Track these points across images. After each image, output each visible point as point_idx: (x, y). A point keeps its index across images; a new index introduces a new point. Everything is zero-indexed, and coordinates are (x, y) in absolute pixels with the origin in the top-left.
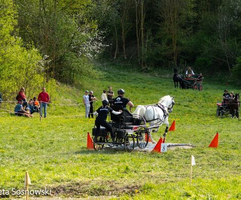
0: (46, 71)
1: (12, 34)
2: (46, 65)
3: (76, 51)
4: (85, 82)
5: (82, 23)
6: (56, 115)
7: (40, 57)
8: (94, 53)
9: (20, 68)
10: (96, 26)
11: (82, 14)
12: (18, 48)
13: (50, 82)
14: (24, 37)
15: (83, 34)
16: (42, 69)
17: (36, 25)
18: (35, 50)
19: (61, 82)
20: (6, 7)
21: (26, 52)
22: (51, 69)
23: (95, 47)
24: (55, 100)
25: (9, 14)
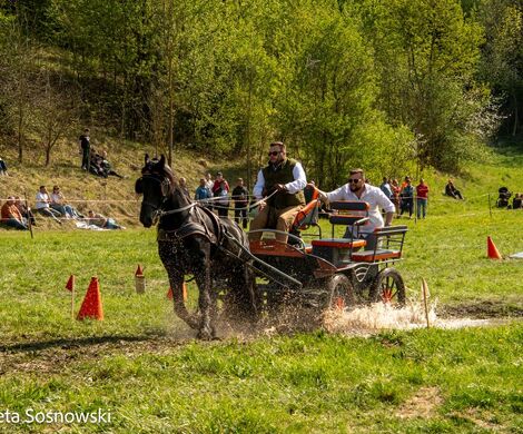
0: (419, 156)
1: (373, 106)
2: (420, 147)
3: (460, 126)
4: (474, 170)
5: (468, 88)
6: (437, 215)
7: (411, 137)
8: (485, 128)
9: (385, 152)
10: (488, 91)
11: (467, 76)
12: (381, 125)
13: (425, 170)
14: (388, 111)
15: (471, 103)
16: (415, 153)
17: (404, 94)
18: (404, 128)
19: (440, 170)
20: (365, 71)
21: (392, 130)
22: (427, 154)
23: (487, 121)
24: (433, 195)
25: (370, 80)
